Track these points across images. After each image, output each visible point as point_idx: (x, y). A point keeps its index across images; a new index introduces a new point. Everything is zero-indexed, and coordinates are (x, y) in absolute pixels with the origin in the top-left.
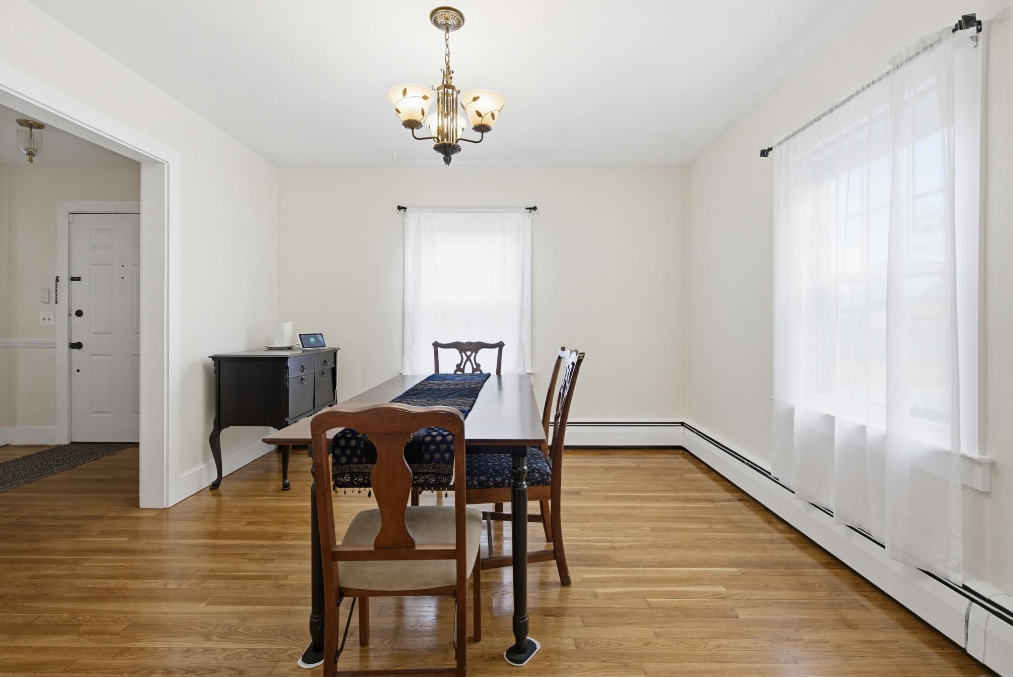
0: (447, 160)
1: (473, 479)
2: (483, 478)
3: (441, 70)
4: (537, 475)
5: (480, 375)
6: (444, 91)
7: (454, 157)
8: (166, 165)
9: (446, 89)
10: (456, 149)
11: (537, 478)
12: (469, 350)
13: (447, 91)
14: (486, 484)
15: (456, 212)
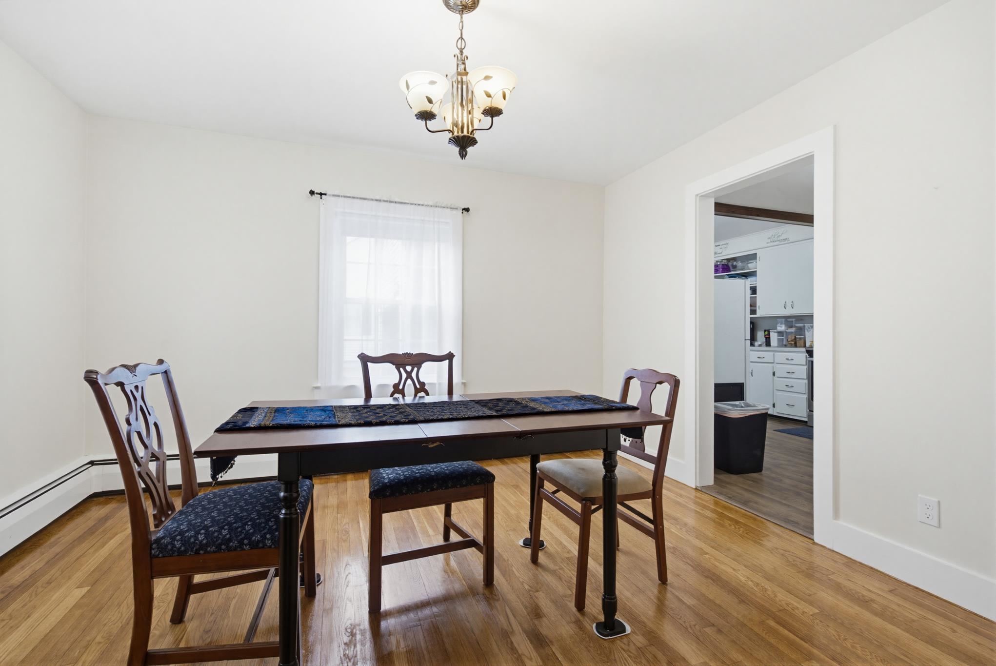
0: (463, 154)
3: (455, 56)
6: (457, 79)
7: (470, 150)
9: (459, 78)
10: (472, 141)
13: (462, 79)
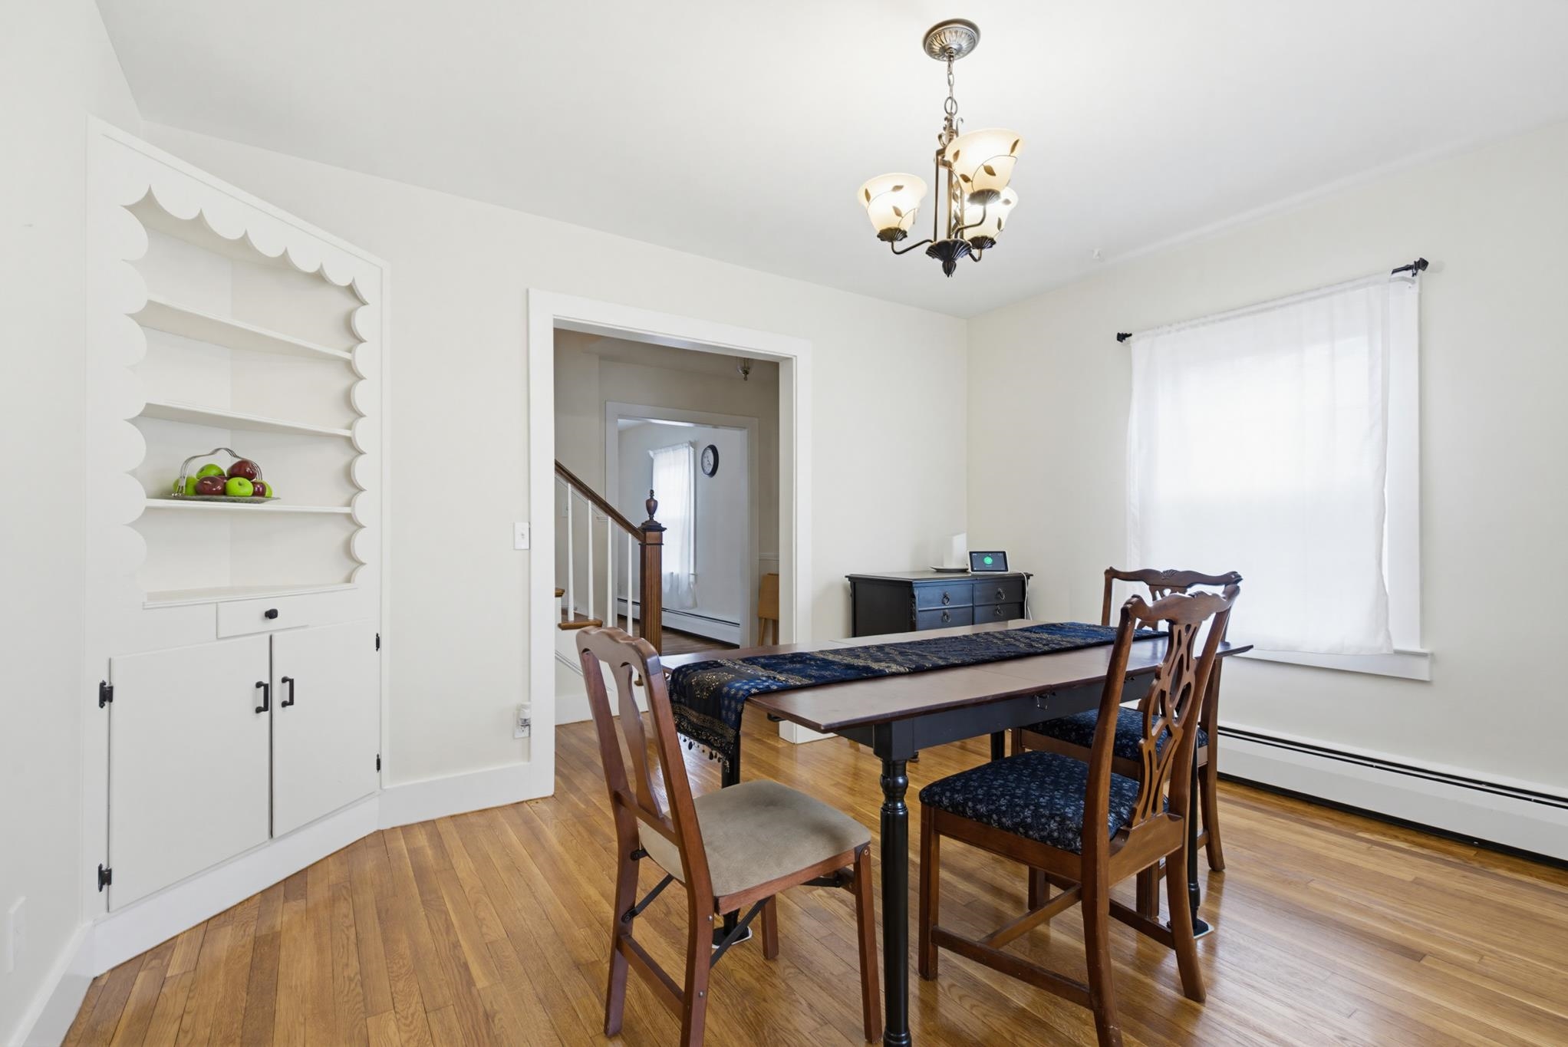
1: (944, 794)
2: (959, 798)
4: (1053, 825)
5: (1102, 631)
8: (794, 358)
11: (1052, 831)
12: (1168, 587)
14: (961, 809)
15: (1221, 320)
